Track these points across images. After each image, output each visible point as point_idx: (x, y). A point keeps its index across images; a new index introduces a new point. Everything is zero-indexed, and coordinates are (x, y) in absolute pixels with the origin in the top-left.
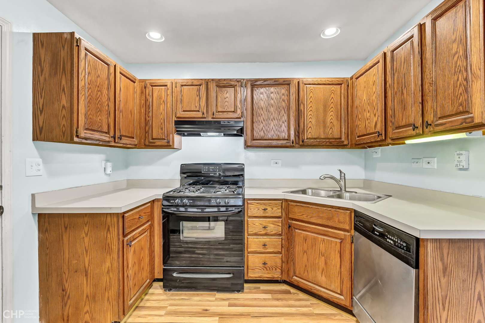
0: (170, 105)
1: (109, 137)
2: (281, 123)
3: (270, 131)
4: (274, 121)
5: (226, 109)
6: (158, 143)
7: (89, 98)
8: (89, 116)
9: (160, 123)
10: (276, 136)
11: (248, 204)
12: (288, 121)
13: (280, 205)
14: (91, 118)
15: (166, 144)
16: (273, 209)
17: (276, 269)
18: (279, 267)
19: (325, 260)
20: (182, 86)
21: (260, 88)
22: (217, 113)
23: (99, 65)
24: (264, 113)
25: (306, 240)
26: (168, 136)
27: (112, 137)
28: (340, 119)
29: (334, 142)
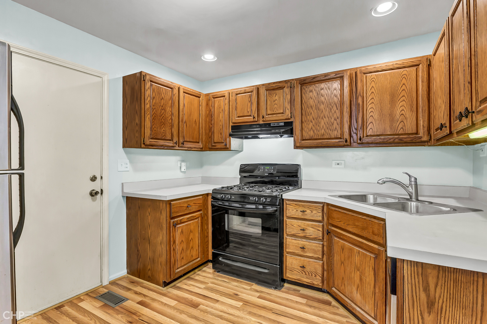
0: (227, 113)
1: (173, 143)
2: (333, 120)
3: (321, 131)
4: (324, 119)
5: (275, 112)
6: (219, 146)
7: (154, 116)
8: (153, 129)
9: (220, 129)
10: (327, 135)
11: (286, 204)
12: (341, 118)
13: (320, 209)
14: (155, 130)
15: (224, 147)
16: (312, 212)
17: (315, 276)
18: (319, 274)
19: (360, 275)
20: (237, 94)
21: (309, 86)
22: (267, 116)
23: (162, 90)
24: (313, 111)
25: (343, 250)
26: (226, 140)
27: (175, 143)
28: (415, 110)
29: (405, 138)
